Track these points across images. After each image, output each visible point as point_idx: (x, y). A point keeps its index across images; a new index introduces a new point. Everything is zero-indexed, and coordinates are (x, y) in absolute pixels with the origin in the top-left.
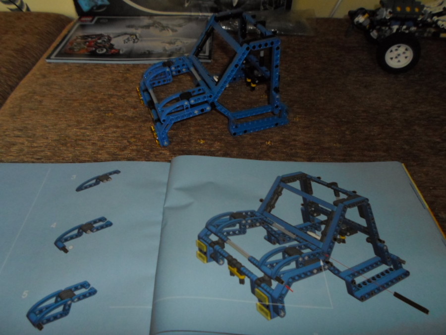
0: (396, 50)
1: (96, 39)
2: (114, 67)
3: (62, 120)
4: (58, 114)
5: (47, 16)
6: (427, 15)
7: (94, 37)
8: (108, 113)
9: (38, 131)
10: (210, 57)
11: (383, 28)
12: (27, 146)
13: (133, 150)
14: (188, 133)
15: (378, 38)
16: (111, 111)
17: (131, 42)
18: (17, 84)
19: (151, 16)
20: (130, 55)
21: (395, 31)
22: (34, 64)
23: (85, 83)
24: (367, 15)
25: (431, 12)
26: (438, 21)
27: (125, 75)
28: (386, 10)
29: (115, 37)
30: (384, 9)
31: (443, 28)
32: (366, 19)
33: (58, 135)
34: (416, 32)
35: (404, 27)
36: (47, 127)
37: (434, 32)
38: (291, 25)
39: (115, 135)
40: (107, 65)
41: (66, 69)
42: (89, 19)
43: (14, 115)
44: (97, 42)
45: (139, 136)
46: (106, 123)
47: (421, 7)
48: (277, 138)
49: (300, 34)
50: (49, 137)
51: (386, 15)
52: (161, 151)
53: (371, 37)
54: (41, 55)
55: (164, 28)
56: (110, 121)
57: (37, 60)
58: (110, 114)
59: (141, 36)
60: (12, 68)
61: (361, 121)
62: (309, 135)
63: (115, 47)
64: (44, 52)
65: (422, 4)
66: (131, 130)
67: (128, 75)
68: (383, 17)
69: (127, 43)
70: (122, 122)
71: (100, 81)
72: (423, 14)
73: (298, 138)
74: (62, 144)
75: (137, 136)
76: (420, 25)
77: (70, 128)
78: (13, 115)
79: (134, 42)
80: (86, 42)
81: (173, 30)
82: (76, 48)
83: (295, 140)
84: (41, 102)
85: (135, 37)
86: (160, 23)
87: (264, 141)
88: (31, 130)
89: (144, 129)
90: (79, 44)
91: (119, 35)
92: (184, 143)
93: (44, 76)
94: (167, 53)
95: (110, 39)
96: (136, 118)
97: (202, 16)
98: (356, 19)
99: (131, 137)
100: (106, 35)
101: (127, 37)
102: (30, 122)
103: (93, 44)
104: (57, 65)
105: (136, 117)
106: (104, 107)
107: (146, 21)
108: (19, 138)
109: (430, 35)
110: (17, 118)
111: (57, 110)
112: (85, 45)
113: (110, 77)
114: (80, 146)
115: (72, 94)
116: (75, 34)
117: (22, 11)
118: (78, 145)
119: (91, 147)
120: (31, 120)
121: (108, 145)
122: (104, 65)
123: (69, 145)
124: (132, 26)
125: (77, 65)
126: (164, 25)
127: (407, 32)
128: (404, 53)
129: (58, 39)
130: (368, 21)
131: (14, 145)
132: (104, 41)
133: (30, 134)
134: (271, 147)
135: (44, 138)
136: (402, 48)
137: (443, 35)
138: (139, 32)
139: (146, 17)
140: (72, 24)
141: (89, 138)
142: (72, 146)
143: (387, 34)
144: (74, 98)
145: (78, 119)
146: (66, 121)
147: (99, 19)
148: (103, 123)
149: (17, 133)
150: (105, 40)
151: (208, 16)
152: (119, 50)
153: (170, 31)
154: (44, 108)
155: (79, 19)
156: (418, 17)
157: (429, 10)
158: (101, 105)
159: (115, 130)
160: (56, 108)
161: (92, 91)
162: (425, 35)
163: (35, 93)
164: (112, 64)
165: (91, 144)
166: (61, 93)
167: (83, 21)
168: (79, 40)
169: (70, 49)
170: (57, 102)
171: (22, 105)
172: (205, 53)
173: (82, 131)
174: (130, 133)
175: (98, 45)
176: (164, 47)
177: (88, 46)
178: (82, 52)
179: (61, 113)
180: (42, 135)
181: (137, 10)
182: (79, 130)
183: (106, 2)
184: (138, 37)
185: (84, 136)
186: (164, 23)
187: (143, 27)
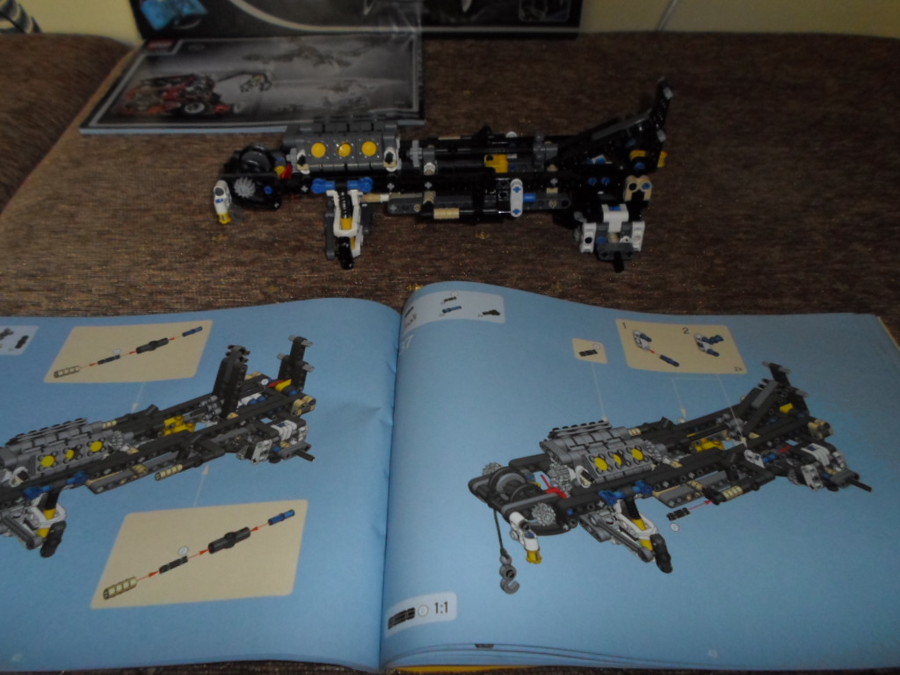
1: (183, 84)
2: (222, 141)
3: (120, 253)
4: (109, 240)
5: (76, 41)
7: (179, 80)
8: (218, 235)
9: (69, 277)
10: (421, 115)
14: (386, 272)
17: (256, 90)
18: (20, 181)
19: (294, 35)
20: (254, 114)
22: (54, 140)
23: (165, 174)
29: (221, 80)
33: (112, 284)
36: (88, 268)
39: (233, 279)
40: (208, 137)
41: (124, 148)
42: (167, 44)
43: (17, 246)
44: (184, 91)
45: (285, 280)
46: (212, 256)
48: (574, 276)
50: (93, 289)
54: (70, 121)
55: (322, 59)
56: (221, 251)
57: (60, 131)
58: (221, 238)
59: (275, 77)
60: (7, 148)
61: (741, 235)
63: (223, 99)
66: (266, 268)
69: (247, 90)
70: (246, 252)
71: (196, 170)
75: (279, 281)
77: (137, 269)
78: (14, 246)
79: (262, 89)
80: (159, 93)
81: (341, 63)
82: (141, 103)
84: (72, 216)
85: (262, 80)
86: (314, 50)
87: (548, 283)
88: (56, 275)
89: (293, 264)
90: (146, 95)
91: (229, 76)
92: (379, 293)
93: (77, 163)
94: (333, 108)
95: (210, 85)
96: (276, 244)
97: (400, 33)
99: (269, 284)
100: (203, 75)
101: (245, 79)
102: (52, 259)
103: (176, 94)
104: (101, 136)
105: (276, 241)
106: (208, 223)
107: (284, 46)
108: (28, 293)
110: (23, 252)
111: (109, 232)
112: (159, 97)
113: (216, 161)
114: (159, 306)
115: (138, 197)
116: (136, 76)
117: (23, 32)
118: (155, 303)
120: (52, 254)
122: (203, 138)
124: (256, 58)
125: (146, 138)
126: (323, 53)
129: (103, 88)
131: (20, 307)
132: (200, 89)
133: (53, 284)
135: (83, 292)
138: (270, 68)
139: (283, 39)
140: (129, 56)
141: (178, 288)
144: (143, 207)
145: (154, 248)
146: (128, 254)
147: (185, 45)
148: (206, 254)
149: (24, 282)
150: (202, 86)
151: (410, 33)
152: (232, 106)
153: (336, 66)
154: (80, 229)
155: (145, 46)
158: (200, 218)
159: (233, 268)
160: (107, 228)
161: (180, 191)
163: (59, 198)
164: (218, 136)
165: (183, 300)
166: (113, 196)
167: (153, 50)
168: (147, 88)
169: (129, 106)
170: (107, 215)
171: (32, 223)
172: (410, 106)
173: (163, 274)
174: (264, 275)
175: (188, 96)
176: (326, 98)
177: (167, 100)
178: (155, 111)
179: (117, 237)
180: (77, 286)
181: (264, 24)
182: (156, 273)
183: (201, 9)
184: (269, 78)
185: (167, 284)
186: (322, 48)
187: (279, 58)
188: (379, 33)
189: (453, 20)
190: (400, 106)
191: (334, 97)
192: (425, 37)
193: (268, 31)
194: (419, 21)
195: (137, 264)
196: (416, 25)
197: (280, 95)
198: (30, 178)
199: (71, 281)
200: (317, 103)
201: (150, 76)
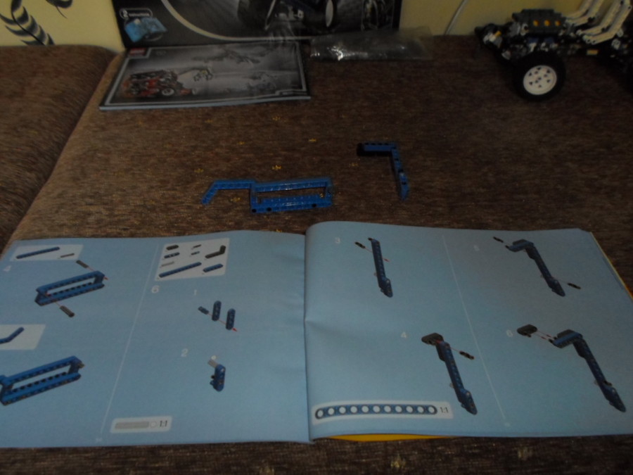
0: (536, 73)
1: (158, 77)
2: (188, 112)
4: (134, 174)
5: (82, 50)
6: (569, 29)
7: (154, 74)
8: (197, 169)
9: (114, 195)
10: (308, 93)
11: (517, 46)
12: (107, 215)
15: (511, 59)
16: (200, 165)
17: (204, 79)
18: (66, 140)
19: (221, 43)
21: (532, 50)
22: (80, 114)
23: (158, 134)
24: (498, 33)
25: (573, 24)
26: (582, 35)
27: (206, 122)
28: (521, 25)
29: (181, 74)
30: (518, 24)
31: (590, 44)
32: (498, 37)
33: (141, 199)
34: (557, 49)
35: (543, 44)
36: (124, 191)
37: (580, 50)
38: (403, 48)
40: (180, 110)
41: (128, 118)
42: (142, 51)
43: (79, 179)
44: (159, 81)
46: (197, 182)
47: (562, 20)
49: (415, 58)
50: (131, 201)
51: (521, 31)
53: (502, 57)
55: (241, 59)
56: (201, 178)
57: (83, 108)
58: (199, 171)
59: (214, 71)
60: (54, 120)
61: (503, 160)
62: (446, 180)
63: (184, 86)
64: (89, 97)
65: (563, 16)
67: (209, 121)
68: (518, 32)
69: (198, 80)
71: (176, 130)
72: (564, 28)
73: (433, 185)
76: (563, 41)
77: (154, 190)
79: (207, 79)
80: (144, 82)
81: (253, 61)
82: (133, 90)
85: (207, 73)
86: (236, 53)
88: (105, 196)
90: (136, 85)
91: (185, 71)
93: (103, 129)
94: (254, 90)
95: (175, 77)
96: (233, 173)
97: (290, 40)
98: (486, 38)
99: (233, 196)
100: (168, 71)
101: (196, 73)
102: (101, 186)
104: (116, 113)
105: (233, 171)
106: (190, 162)
107: (217, 50)
108: (92, 206)
109: (574, 52)
110: (82, 183)
111: (132, 169)
112: (144, 86)
113: (187, 124)
114: (172, 211)
115: (145, 148)
116: (127, 73)
117: (42, 44)
118: (168, 209)
119: (186, 211)
120: (102, 184)
122: (176, 110)
123: (158, 210)
124: (199, 59)
125: (141, 112)
126: (242, 55)
127: (547, 50)
128: (545, 76)
130: (501, 40)
131: (89, 214)
132: (168, 79)
133: (106, 201)
136: (543, 71)
137: (590, 52)
138: (210, 65)
139: (214, 46)
140: (117, 59)
141: (180, 200)
142: (162, 211)
143: (523, 54)
144: (149, 153)
145: (161, 178)
146: (146, 182)
147: (154, 52)
148: (193, 181)
149: (87, 200)
150: (169, 78)
152: (191, 90)
153: (250, 62)
155: (127, 53)
156: (559, 32)
157: (570, 22)
158: (185, 159)
160: (130, 167)
161: (169, 143)
162: (569, 52)
163: (96, 150)
164: (185, 109)
165: (185, 207)
167: (133, 55)
168: (135, 80)
169: (126, 92)
170: (127, 159)
171: (83, 165)
172: (301, 87)
173: (169, 192)
175: (162, 85)
176: (248, 84)
177: (150, 87)
178: (142, 95)
179: (138, 172)
180: (121, 202)
181: (202, 37)
182: (165, 192)
183: (163, 28)
184: (211, 72)
185: (174, 198)
186: (241, 52)
187: (214, 58)
188: (275, 41)
189: (320, 32)
190: (294, 87)
191: (253, 83)
192: (303, 43)
193: (205, 42)
194: (300, 32)
195: (152, 187)
196: (297, 35)
197: (220, 82)
198: (72, 138)
199: (116, 197)
200: (244, 88)
201: (136, 72)
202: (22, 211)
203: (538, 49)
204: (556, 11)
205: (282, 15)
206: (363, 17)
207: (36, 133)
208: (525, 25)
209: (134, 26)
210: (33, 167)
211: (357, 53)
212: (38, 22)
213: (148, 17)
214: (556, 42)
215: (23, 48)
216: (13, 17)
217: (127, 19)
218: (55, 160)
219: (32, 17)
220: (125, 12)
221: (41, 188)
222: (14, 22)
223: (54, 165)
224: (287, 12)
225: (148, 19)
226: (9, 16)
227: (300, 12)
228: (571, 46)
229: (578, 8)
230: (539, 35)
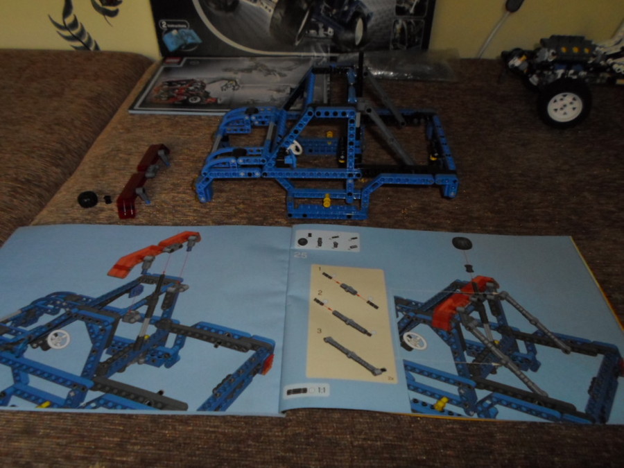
0: (562, 99)
1: (187, 85)
2: (210, 120)
5: (123, 56)
6: (599, 57)
7: (185, 82)
11: (546, 72)
13: (242, 218)
15: (538, 85)
17: (230, 90)
18: (94, 140)
19: (252, 56)
21: (559, 76)
22: (111, 116)
23: (179, 139)
24: (524, 58)
25: (605, 53)
26: (613, 64)
28: (549, 51)
29: (210, 83)
30: (546, 50)
31: (620, 73)
32: (523, 62)
34: (586, 77)
35: (572, 72)
37: (609, 78)
38: (429, 68)
39: (220, 200)
40: (203, 117)
41: (154, 122)
42: (176, 60)
43: (98, 177)
44: (188, 89)
45: (249, 201)
47: (593, 47)
48: (416, 205)
49: (440, 79)
51: (549, 57)
52: (276, 220)
53: (531, 84)
54: (120, 104)
55: (269, 72)
57: (115, 111)
59: (242, 82)
61: (517, 186)
63: (213, 95)
64: (122, 101)
65: (593, 43)
66: (238, 194)
68: (545, 59)
69: (225, 90)
71: (197, 137)
72: (594, 56)
73: (441, 206)
74: (158, 210)
75: (246, 202)
76: (591, 69)
77: (166, 192)
78: (95, 176)
79: (234, 89)
80: (174, 90)
81: (281, 75)
82: (163, 96)
83: (437, 208)
85: (234, 84)
86: (265, 66)
87: (399, 209)
90: (167, 91)
91: (214, 82)
93: (128, 131)
94: (276, 102)
95: (203, 86)
97: (318, 57)
98: (511, 63)
99: (240, 203)
100: (198, 80)
101: (224, 83)
104: (141, 115)
107: (247, 63)
109: (604, 81)
110: (100, 180)
112: (174, 93)
113: (208, 132)
116: (159, 79)
117: (89, 49)
118: (176, 211)
121: (213, 212)
122: (200, 118)
123: (166, 211)
124: (230, 70)
125: (167, 117)
126: (270, 68)
127: (575, 77)
128: (571, 103)
130: (526, 65)
132: (197, 88)
134: (408, 216)
136: (569, 98)
137: (620, 82)
138: (239, 76)
139: (246, 58)
140: (153, 66)
141: (189, 204)
142: (169, 213)
143: (550, 81)
147: (188, 62)
150: (198, 87)
151: (323, 57)
152: (216, 99)
153: (278, 76)
154: (131, 168)
155: (163, 61)
156: (589, 60)
157: (602, 51)
161: (187, 148)
162: (598, 81)
163: (119, 150)
164: (208, 116)
167: (168, 63)
168: (166, 87)
169: (156, 98)
171: (105, 164)
172: (322, 102)
173: (180, 195)
174: (237, 199)
175: (191, 92)
176: (272, 96)
177: (178, 94)
178: (171, 101)
181: (234, 49)
182: (176, 195)
183: (198, 40)
184: (238, 83)
185: (183, 201)
186: (270, 65)
187: (243, 71)
188: (304, 56)
189: (349, 50)
191: (276, 95)
193: (237, 54)
194: (329, 49)
196: (327, 52)
197: (245, 93)
198: (100, 138)
200: (267, 99)
201: (168, 80)
202: (44, 203)
203: (566, 77)
204: (587, 38)
205: (313, 32)
206: (392, 37)
207: (67, 131)
208: (552, 51)
209: (172, 36)
210: (61, 162)
211: (382, 73)
212: (87, 29)
213: (184, 28)
214: (585, 70)
215: (70, 53)
216: (64, 23)
217: (166, 29)
218: (81, 157)
219: (81, 24)
220: (164, 23)
221: (64, 182)
222: (65, 28)
223: (80, 163)
224: (317, 29)
225: (184, 30)
226: (61, 23)
227: (330, 30)
228: (601, 75)
229: (613, 36)
230: (567, 62)
